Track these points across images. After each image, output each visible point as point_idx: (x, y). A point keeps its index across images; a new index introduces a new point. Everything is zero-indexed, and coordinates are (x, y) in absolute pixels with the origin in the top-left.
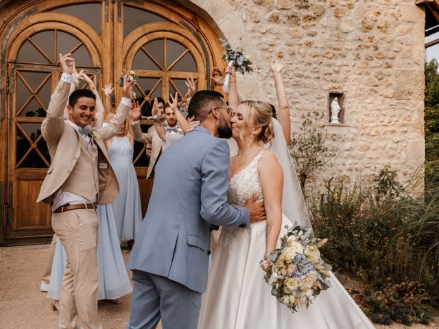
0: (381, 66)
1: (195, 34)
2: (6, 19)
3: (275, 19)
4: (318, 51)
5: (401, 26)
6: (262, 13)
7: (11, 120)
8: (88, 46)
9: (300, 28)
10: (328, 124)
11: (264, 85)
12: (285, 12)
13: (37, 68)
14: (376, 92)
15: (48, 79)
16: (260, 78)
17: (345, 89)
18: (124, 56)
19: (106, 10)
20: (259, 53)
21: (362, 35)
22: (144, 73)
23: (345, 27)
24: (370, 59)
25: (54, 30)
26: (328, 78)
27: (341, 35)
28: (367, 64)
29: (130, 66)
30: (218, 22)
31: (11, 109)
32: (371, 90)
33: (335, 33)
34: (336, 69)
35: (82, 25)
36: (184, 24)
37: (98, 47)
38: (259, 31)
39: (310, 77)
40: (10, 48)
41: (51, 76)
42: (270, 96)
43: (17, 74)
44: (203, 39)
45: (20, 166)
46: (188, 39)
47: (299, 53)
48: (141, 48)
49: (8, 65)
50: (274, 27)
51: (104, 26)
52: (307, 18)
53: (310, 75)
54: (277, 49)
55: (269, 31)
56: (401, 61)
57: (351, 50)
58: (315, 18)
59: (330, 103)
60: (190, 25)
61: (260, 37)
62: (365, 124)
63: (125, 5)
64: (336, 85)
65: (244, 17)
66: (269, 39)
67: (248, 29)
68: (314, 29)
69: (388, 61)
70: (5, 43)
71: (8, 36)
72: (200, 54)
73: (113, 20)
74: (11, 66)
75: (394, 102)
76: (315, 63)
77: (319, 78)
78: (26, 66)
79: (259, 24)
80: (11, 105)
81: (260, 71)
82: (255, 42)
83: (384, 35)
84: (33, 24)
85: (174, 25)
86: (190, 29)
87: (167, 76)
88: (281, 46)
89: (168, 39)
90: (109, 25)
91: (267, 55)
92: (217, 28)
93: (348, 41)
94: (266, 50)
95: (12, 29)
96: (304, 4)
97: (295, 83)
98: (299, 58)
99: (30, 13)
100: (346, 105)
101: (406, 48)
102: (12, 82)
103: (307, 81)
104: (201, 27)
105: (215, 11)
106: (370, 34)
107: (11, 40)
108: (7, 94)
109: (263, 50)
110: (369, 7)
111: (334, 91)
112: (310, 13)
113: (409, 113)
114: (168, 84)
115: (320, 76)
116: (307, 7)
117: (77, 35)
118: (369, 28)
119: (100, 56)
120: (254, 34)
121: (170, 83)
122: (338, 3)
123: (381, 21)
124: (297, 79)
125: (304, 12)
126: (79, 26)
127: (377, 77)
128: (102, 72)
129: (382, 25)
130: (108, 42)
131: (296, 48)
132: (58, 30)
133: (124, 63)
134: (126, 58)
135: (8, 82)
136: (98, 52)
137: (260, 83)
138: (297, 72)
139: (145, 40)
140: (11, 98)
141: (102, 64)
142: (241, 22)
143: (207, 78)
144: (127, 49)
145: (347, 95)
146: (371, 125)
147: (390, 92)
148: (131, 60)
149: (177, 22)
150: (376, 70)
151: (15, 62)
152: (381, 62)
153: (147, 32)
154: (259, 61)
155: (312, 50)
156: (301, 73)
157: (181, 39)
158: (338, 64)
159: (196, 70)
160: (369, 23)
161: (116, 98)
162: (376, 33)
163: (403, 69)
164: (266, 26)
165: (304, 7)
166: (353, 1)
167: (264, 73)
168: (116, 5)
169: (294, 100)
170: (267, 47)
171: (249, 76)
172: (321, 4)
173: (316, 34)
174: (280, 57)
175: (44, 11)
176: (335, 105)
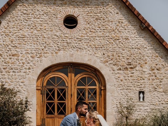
0: (158, 82)
1: (95, 75)
3: (120, 69)
4: (135, 78)
5: (166, 68)
6: (115, 68)
7: (44, 102)
8: (64, 80)
9: (128, 71)
10: (139, 101)
11: (116, 89)
12: (123, 67)
14: (156, 91)
17: (145, 90)
19: (69, 70)
20: (115, 80)
21: (151, 72)
22: (80, 87)
23: (145, 70)
24: (153, 80)
25: (55, 77)
26: (138, 87)
27: (143, 72)
28: (153, 81)
29: (76, 85)
30: (101, 72)
32: (155, 90)
33: (141, 72)
34: (141, 83)
36: (92, 72)
37: (67, 80)
38: (115, 73)
39: (132, 87)
40: (44, 82)
41: (55, 90)
42: (119, 93)
43: (46, 89)
44: (98, 76)
45: (47, 114)
46: (93, 76)
47: (128, 79)
48: (79, 80)
50: (119, 71)
51: (69, 74)
52: (131, 68)
53: (132, 86)
55: (118, 73)
56: (166, 80)
57: (146, 77)
58: (133, 68)
59: (139, 95)
60: (94, 72)
61: (115, 75)
62: (152, 101)
63: (74, 68)
64: (141, 89)
65: (110, 69)
66: (118, 75)
67: (111, 73)
68: (133, 71)
69: (161, 80)
72: (97, 81)
73: (71, 73)
75: (163, 93)
76: (134, 82)
77: (135, 87)
79: (115, 71)
81: (115, 85)
82: (113, 77)
83: (159, 72)
84: (50, 76)
85: (89, 73)
86: (94, 73)
87: (87, 88)
88: (122, 78)
89: (87, 77)
91: (117, 80)
93: (146, 74)
94: (117, 79)
96: (130, 64)
97: (127, 89)
98: (129, 81)
99: (49, 72)
100: (145, 95)
103: (131, 88)
104: (97, 72)
105: (100, 68)
106: (154, 72)
108: (44, 94)
109: (116, 79)
110: (153, 63)
111: (141, 91)
112: (132, 66)
114: (87, 90)
115: (136, 86)
116: (131, 65)
118: (153, 70)
119: (68, 83)
120: (113, 74)
122: (141, 63)
123: (158, 67)
124: (128, 87)
127: (156, 86)
128: (68, 88)
129: (158, 68)
130: (70, 79)
132: (57, 77)
134: (75, 83)
137: (115, 89)
138: (128, 85)
139: (80, 78)
141: (68, 85)
142: (109, 71)
144: (75, 80)
145: (145, 92)
146: (154, 101)
147: (161, 90)
148: (77, 84)
149: (90, 71)
150: (156, 83)
152: (158, 81)
153: (81, 75)
154: (115, 82)
155: (133, 78)
156: (129, 85)
157: (91, 77)
158: (142, 82)
159: (96, 86)
160: (153, 68)
161: (72, 95)
162: (156, 71)
163: (166, 82)
164: (117, 72)
165: (129, 65)
166: (147, 62)
167: (116, 86)
168: (72, 68)
169: (127, 94)
170: (118, 78)
171: (111, 87)
172: (136, 63)
173: (134, 73)
174: (122, 81)
175: (53, 72)
176: (141, 95)
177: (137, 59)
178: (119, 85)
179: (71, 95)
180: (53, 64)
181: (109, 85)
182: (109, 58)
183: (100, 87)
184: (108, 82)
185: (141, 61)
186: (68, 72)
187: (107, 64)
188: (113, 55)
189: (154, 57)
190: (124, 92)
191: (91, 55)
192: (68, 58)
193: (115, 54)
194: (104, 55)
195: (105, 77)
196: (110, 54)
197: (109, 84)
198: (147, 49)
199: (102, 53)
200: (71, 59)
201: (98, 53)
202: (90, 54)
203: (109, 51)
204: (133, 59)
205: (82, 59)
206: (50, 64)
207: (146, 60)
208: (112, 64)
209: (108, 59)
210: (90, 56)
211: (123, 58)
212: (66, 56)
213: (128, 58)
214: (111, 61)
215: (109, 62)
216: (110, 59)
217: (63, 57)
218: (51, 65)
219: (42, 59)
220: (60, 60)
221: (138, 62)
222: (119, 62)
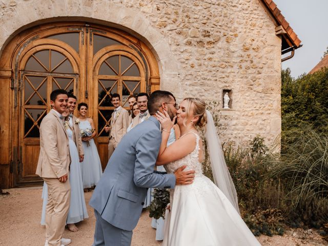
0: (255, 73)
1: (138, 52)
2: (18, 43)
3: (189, 43)
4: (216, 63)
5: (266, 48)
6: (181, 39)
7: (21, 107)
8: (71, 60)
9: (205, 49)
10: (222, 109)
11: (182, 84)
12: (195, 39)
13: (38, 74)
14: (251, 89)
15: (45, 81)
16: (180, 80)
17: (232, 87)
18: (94, 66)
19: (82, 37)
20: (179, 64)
21: (243, 54)
22: (106, 77)
23: (232, 48)
24: (248, 68)
25: (49, 50)
26: (222, 80)
27: (230, 53)
28: (246, 71)
29: (97, 72)
30: (153, 45)
31: (21, 100)
32: (249, 88)
33: (226, 52)
34: (227, 74)
35: (67, 47)
36: (132, 46)
37: (77, 61)
38: (179, 51)
39: (211, 80)
40: (21, 61)
41: (47, 79)
42: (186, 91)
43: (25, 78)
44: (144, 56)
45: (27, 137)
46: (134, 56)
47: (204, 64)
48: (104, 61)
49: (19, 72)
50: (188, 47)
51: (81, 47)
52: (209, 43)
53: (211, 78)
54: (191, 62)
55: (186, 51)
56: (267, 70)
57: (236, 63)
58: (214, 43)
59: (223, 96)
60: (136, 47)
61: (180, 55)
62: (245, 109)
63: (94, 34)
64: (227, 85)
65: (170, 42)
66: (185, 55)
67: (172, 49)
68: (213, 50)
69: (259, 70)
70: (17, 59)
71: (19, 54)
72: (142, 65)
73: (87, 44)
74: (21, 73)
75: (263, 95)
76: (214, 71)
77: (216, 80)
78: (31, 73)
79: (179, 46)
80: (21, 98)
81: (179, 76)
82: (176, 58)
83: (256, 54)
84: (36, 46)
86: (135, 49)
87: (121, 79)
88: (193, 60)
89: (121, 55)
90: (84, 47)
91: (184, 65)
92: (153, 48)
93: (234, 57)
94: (184, 62)
95: (22, 49)
96: (207, 34)
97: (202, 83)
98: (205, 68)
99: (33, 39)
100: (233, 97)
101: (270, 62)
102: (22, 83)
103: (209, 82)
104: (142, 48)
105: (151, 38)
106: (248, 53)
107: (21, 56)
108: (19, 90)
109: (181, 62)
110: (247, 36)
111: (226, 88)
112: (211, 39)
113: (272, 102)
114: (121, 84)
115: (217, 78)
116: (209, 36)
117: (64, 53)
118: (247, 49)
119: (78, 66)
120: (176, 53)
121: (123, 83)
122: (228, 34)
123: (255, 45)
124: (203, 81)
125: (207, 39)
126: (65, 48)
127: (252, 80)
128: (79, 77)
129: (255, 47)
130: (83, 57)
131: (202, 62)
132: (51, 50)
133: (94, 71)
134: (95, 67)
135: (19, 83)
136: (77, 64)
137: (180, 83)
138: (202, 77)
139: (107, 56)
140: (21, 93)
141: (79, 72)
142: (168, 45)
143: (146, 80)
144: (96, 62)
145: (234, 91)
146: (248, 109)
147: (260, 89)
148: (98, 69)
149: (128, 45)
150: (252, 75)
151: (24, 70)
152: (254, 70)
153: (108, 51)
154: (179, 70)
155: (212, 63)
156: (206, 77)
157: (130, 56)
158: (228, 71)
159: (139, 75)
160: (248, 46)
161: (89, 93)
162: (251, 52)
163: (268, 75)
164: (184, 48)
165: (207, 36)
166: (237, 32)
167: (182, 77)
168: (89, 34)
169: (201, 94)
170: (184, 60)
171: (173, 79)
172: (218, 34)
173: (215, 53)
174: (192, 67)
175: (42, 38)
176: (226, 97)
177: (220, 26)
178: (186, 75)
179: (86, 94)
180: (43, 18)
181: (167, 74)
182: (169, 19)
183: (149, 78)
184: (165, 67)
185: (227, 30)
186: (79, 42)
187: (165, 30)
188: (176, 13)
189: (249, 26)
190: (196, 90)
191: (131, 7)
192: (81, 7)
193: (180, 12)
194: (159, 12)
195: (160, 58)
196: (170, 9)
197: (168, 72)
198: (238, 9)
199: (155, 6)
200: (87, 11)
201: (146, 5)
202: (130, 5)
203: (168, 5)
204: (214, 26)
205: (111, 14)
206: (35, 17)
207: (236, 30)
208: (174, 31)
209: (166, 19)
210: (131, 9)
211: (195, 20)
212: (76, 3)
213: (205, 21)
214: (171, 25)
215: (168, 28)
216: (170, 21)
217: (69, 4)
218: (39, 20)
219: (15, 4)
220: (62, 10)
221: (223, 31)
222: (187, 29)
